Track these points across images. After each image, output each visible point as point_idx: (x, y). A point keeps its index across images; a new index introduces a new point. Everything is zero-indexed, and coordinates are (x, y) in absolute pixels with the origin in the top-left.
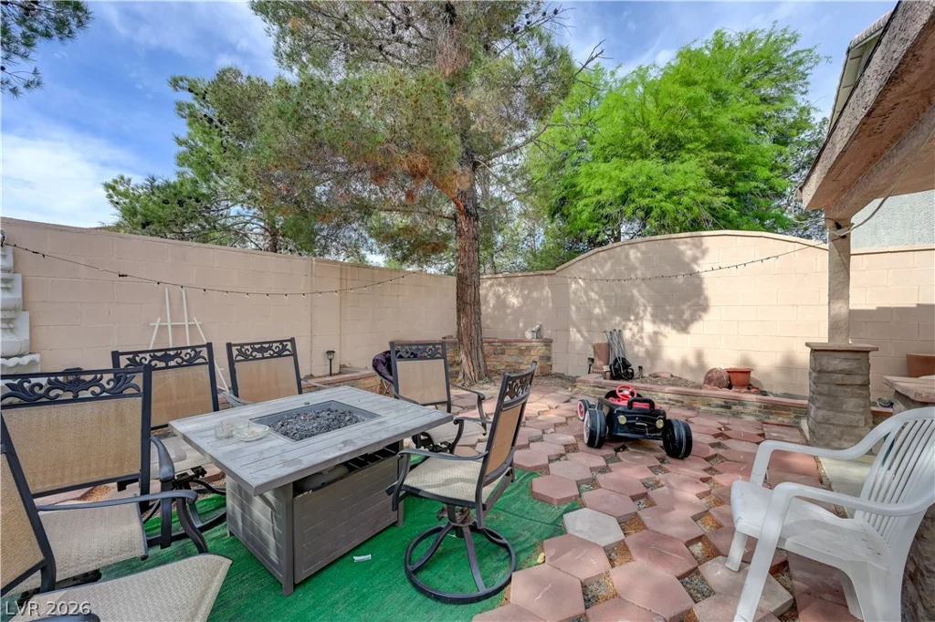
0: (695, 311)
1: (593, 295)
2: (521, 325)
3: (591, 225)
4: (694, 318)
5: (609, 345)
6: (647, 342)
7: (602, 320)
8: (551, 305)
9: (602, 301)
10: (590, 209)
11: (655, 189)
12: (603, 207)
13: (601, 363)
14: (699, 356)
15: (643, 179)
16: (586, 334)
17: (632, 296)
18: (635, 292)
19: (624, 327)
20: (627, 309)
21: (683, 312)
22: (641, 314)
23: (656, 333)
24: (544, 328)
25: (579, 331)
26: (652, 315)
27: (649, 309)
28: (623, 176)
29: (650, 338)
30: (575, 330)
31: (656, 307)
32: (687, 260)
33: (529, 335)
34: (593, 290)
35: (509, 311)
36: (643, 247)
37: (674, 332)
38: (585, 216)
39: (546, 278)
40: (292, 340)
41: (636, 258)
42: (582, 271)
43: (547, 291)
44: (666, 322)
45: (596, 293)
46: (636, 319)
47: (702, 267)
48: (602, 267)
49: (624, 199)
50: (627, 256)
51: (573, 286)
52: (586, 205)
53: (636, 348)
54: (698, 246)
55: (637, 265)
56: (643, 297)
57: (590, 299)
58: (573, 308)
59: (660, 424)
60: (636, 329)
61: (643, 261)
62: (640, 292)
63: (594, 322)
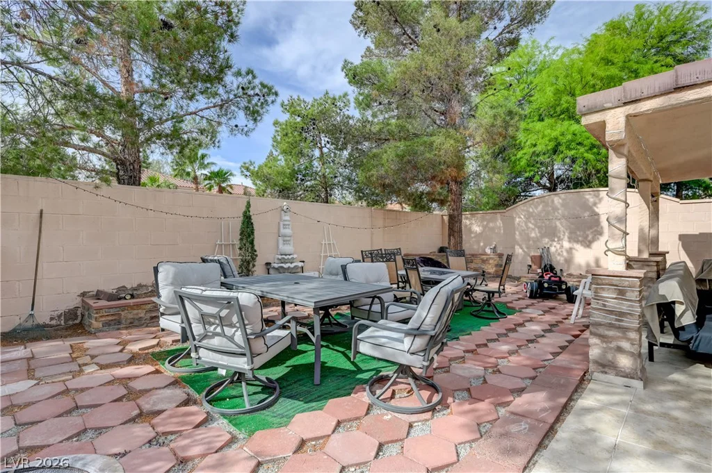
0: (595, 235)
1: (530, 225)
2: (482, 244)
3: (528, 169)
4: (594, 239)
5: (541, 256)
6: (565, 254)
7: (537, 240)
8: (502, 231)
9: (537, 229)
10: (527, 157)
11: (580, 144)
12: (538, 155)
13: (536, 267)
15: (569, 137)
16: (526, 250)
17: (556, 226)
18: (558, 223)
19: (551, 245)
20: (553, 234)
21: (588, 236)
22: (562, 237)
23: (571, 249)
24: (498, 246)
25: (521, 248)
26: (569, 238)
27: (567, 234)
28: (554, 134)
29: (567, 251)
30: (518, 247)
31: (570, 233)
32: (590, 204)
33: (488, 251)
34: (530, 222)
35: (473, 235)
36: (563, 196)
37: (582, 248)
38: (523, 163)
39: (498, 215)
40: (400, 249)
41: (559, 202)
42: (523, 210)
43: (499, 223)
44: (577, 242)
45: (532, 224)
46: (558, 241)
47: (600, 209)
48: (536, 208)
49: (555, 151)
50: (553, 201)
51: (517, 219)
52: (525, 154)
53: (559, 258)
54: (597, 196)
55: (559, 206)
56: (563, 227)
57: (528, 228)
58: (517, 233)
59: (564, 287)
60: (558, 246)
61: (563, 205)
62: (561, 223)
63: (531, 242)
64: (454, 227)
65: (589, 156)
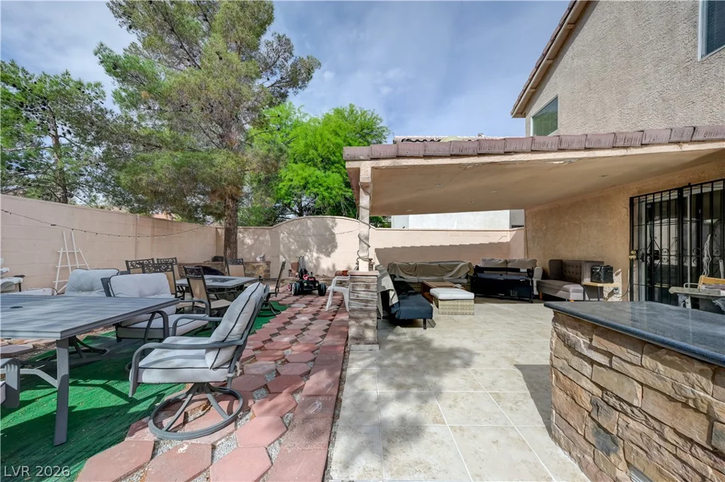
0: (333, 248)
1: (291, 240)
2: (253, 254)
3: (286, 197)
4: (332, 251)
5: (298, 263)
6: (314, 261)
7: (295, 251)
8: (270, 244)
9: (295, 243)
10: (285, 188)
11: (320, 185)
12: (293, 188)
13: (295, 271)
14: (334, 266)
15: (314, 179)
16: (287, 259)
17: (308, 241)
18: (310, 239)
19: (305, 255)
20: (306, 247)
21: (328, 249)
22: (312, 249)
23: (318, 257)
24: (266, 256)
25: (284, 257)
26: (317, 250)
27: (315, 247)
28: (305, 175)
29: (316, 260)
30: (282, 257)
31: (318, 246)
32: (330, 227)
33: (258, 259)
34: (291, 238)
35: (245, 247)
36: (313, 220)
37: (325, 257)
38: (283, 192)
39: (267, 231)
40: (175, 258)
41: (310, 224)
42: (286, 228)
43: (268, 237)
44: (322, 252)
46: (310, 252)
47: (336, 231)
48: (295, 227)
49: (305, 187)
50: (307, 223)
51: (282, 235)
52: (284, 186)
53: (310, 264)
54: (334, 222)
55: (311, 227)
56: (313, 242)
57: (290, 242)
58: (282, 246)
59: (317, 285)
60: (310, 256)
61: (313, 226)
62: (312, 239)
63: (292, 253)
64: (230, 239)
65: (326, 194)
